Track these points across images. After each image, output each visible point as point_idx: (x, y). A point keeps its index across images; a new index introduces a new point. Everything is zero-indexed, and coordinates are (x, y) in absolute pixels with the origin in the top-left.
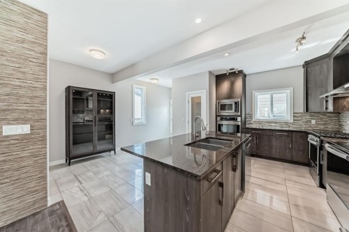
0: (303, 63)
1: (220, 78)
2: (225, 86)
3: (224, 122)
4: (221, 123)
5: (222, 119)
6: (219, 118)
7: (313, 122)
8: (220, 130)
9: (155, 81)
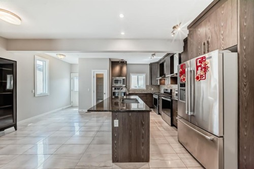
0: (149, 63)
1: (114, 64)
2: (117, 69)
3: (117, 91)
4: (115, 91)
5: (115, 89)
6: (113, 88)
7: (152, 89)
8: (114, 95)
9: (62, 57)
